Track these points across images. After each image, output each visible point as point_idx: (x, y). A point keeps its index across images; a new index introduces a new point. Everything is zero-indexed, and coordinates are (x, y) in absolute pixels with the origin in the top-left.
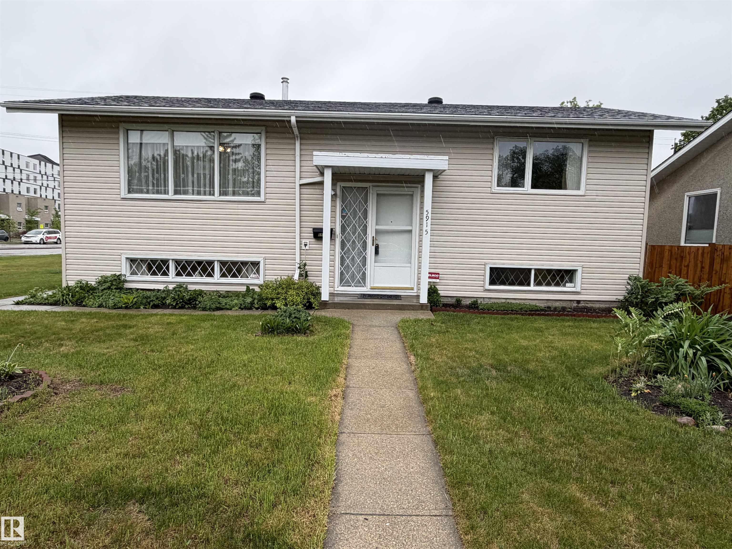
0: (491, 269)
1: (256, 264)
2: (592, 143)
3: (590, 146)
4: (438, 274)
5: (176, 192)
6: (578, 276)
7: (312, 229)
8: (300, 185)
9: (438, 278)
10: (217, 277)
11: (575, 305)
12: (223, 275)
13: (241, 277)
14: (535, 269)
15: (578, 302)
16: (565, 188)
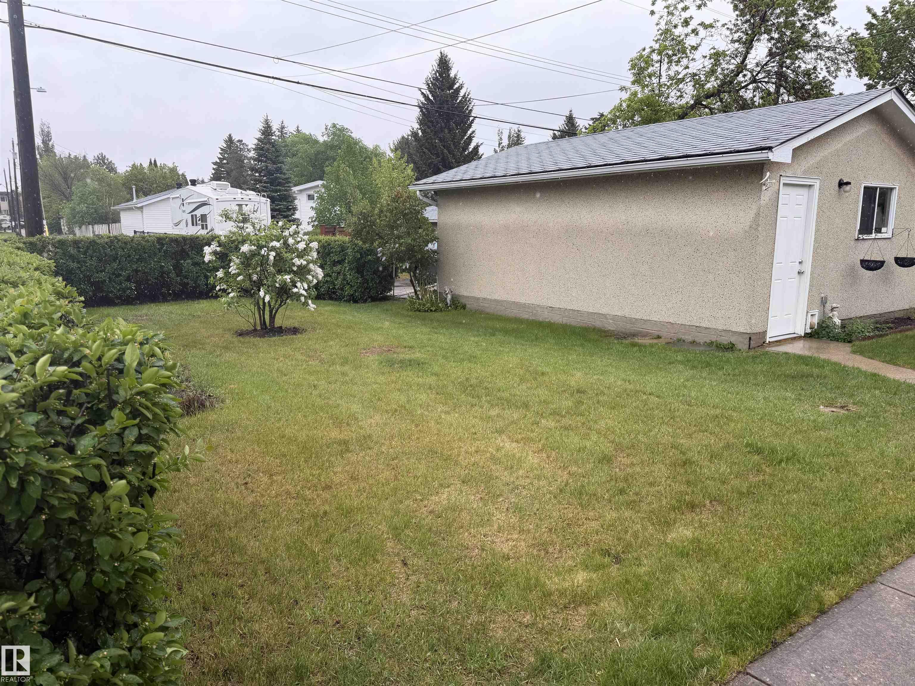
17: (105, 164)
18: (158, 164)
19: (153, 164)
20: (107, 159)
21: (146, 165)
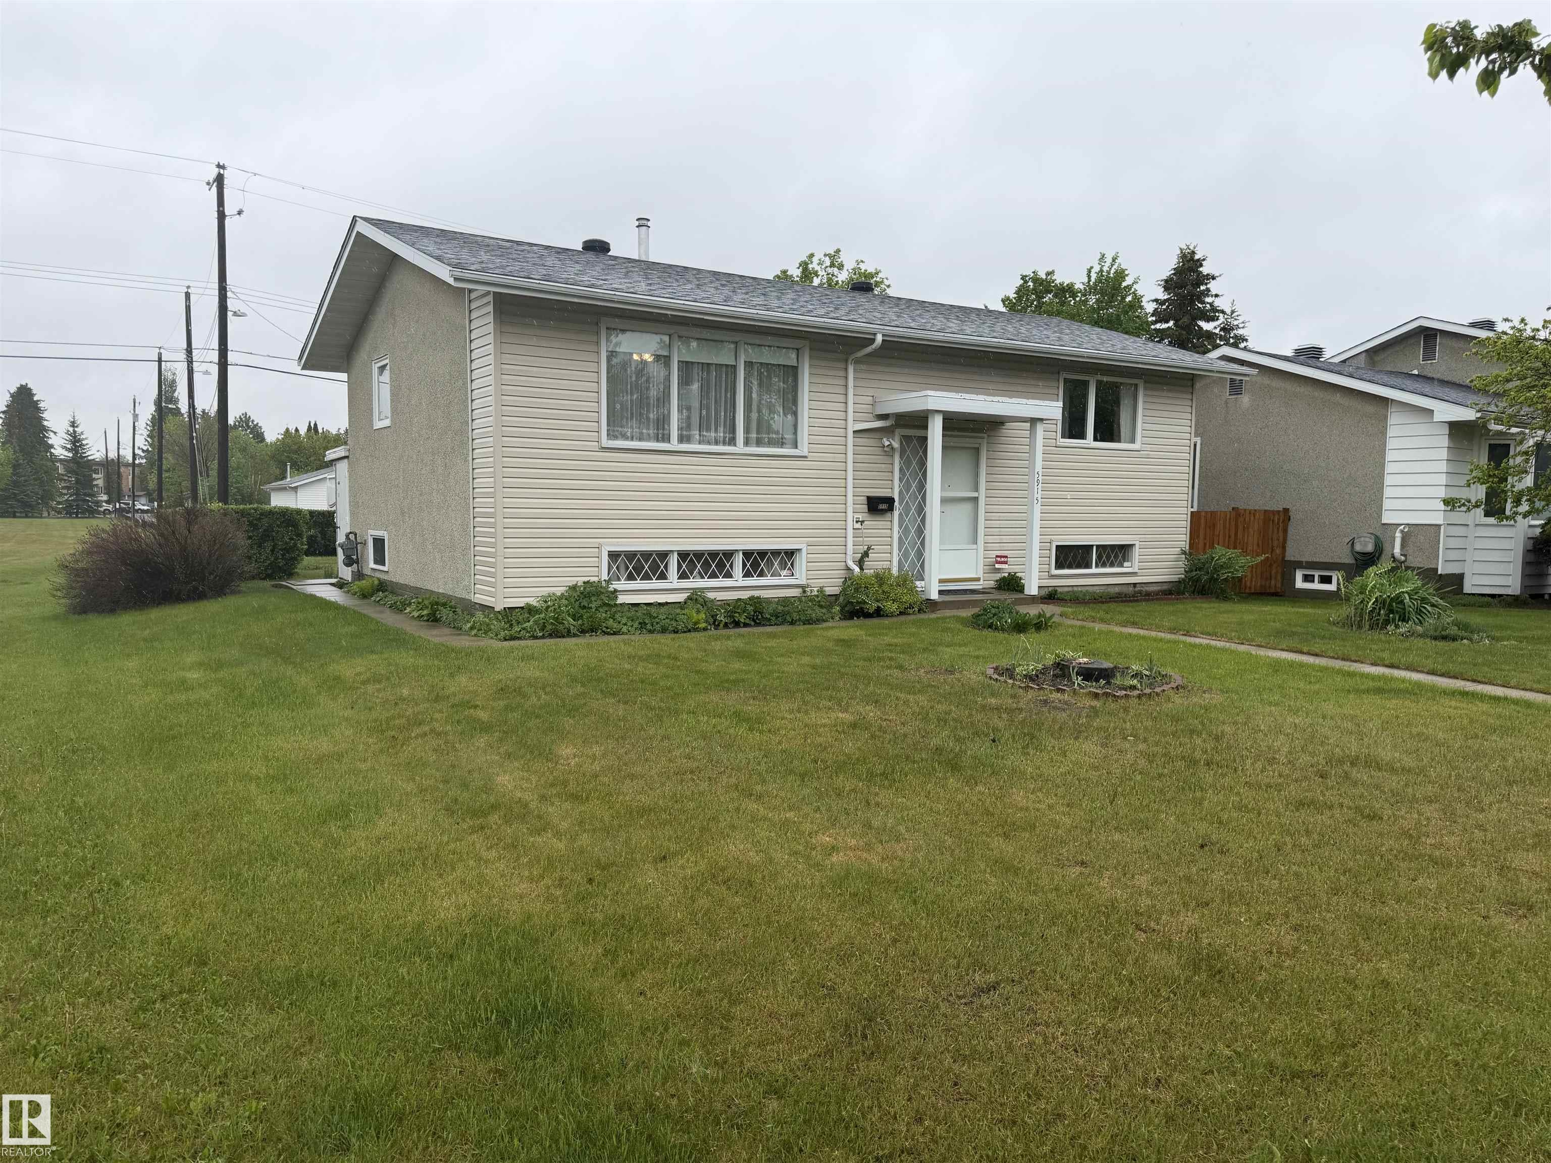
0: (1057, 546)
1: (790, 554)
2: (1147, 385)
3: (1145, 389)
4: (1006, 557)
5: (681, 439)
6: (1136, 553)
7: (865, 498)
8: (854, 432)
9: (1006, 563)
10: (738, 578)
11: (1131, 589)
12: (747, 575)
13: (772, 576)
14: (1098, 546)
15: (1135, 585)
16: (1119, 441)
17: (248, 427)
18: (320, 431)
19: (313, 429)
20: (253, 421)
21: (303, 431)
